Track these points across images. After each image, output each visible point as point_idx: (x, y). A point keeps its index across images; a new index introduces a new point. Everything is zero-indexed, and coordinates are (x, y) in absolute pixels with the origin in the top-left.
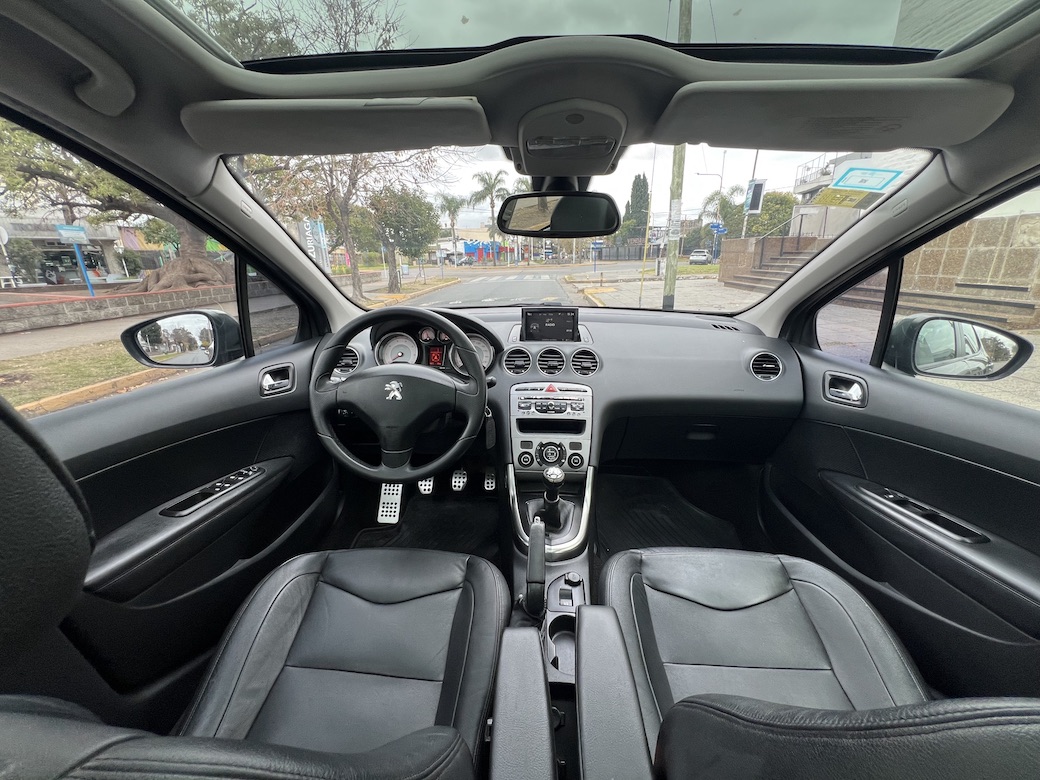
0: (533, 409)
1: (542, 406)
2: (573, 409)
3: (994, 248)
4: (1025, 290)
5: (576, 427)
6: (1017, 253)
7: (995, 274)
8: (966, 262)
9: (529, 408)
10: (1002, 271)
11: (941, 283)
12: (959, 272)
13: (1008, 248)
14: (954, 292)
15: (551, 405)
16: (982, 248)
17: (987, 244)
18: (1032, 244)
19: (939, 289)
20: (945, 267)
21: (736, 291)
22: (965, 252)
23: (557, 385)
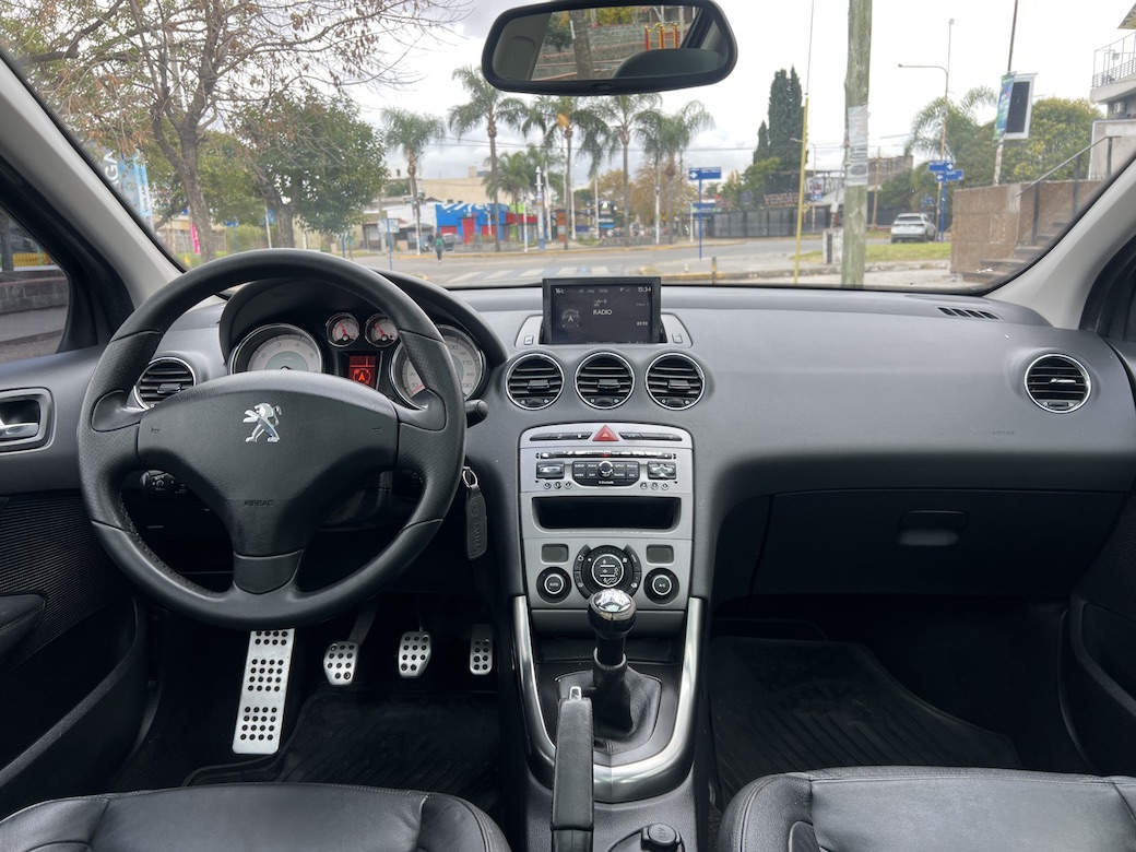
0: (568, 477)
1: (586, 470)
2: (652, 476)
5: (661, 513)
9: (559, 475)
15: (606, 467)
23: (617, 428)
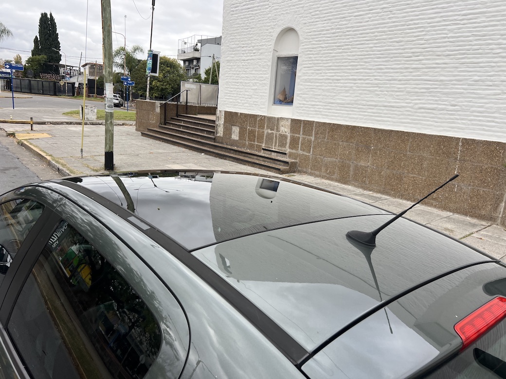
3: (273, 132)
4: (285, 154)
6: (280, 135)
7: (275, 146)
8: (265, 138)
10: (277, 144)
11: (257, 147)
12: (262, 143)
13: (278, 133)
14: (262, 153)
16: (270, 131)
17: (271, 130)
18: (286, 132)
19: (256, 150)
20: (257, 139)
21: (151, 141)
22: (263, 132)
